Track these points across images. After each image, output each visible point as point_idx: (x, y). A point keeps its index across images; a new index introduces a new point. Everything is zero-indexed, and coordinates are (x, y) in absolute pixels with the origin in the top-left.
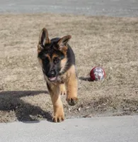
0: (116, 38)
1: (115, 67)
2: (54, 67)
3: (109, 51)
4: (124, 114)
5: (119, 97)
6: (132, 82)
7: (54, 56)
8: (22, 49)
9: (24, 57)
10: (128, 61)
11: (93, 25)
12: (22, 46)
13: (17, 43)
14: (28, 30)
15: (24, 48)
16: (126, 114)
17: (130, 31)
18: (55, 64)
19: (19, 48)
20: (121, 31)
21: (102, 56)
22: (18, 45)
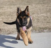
0: (37, 6)
1: (36, 16)
2: (24, 22)
3: (34, 11)
4: (39, 32)
5: (37, 27)
6: (42, 21)
7: (24, 17)
8: (4, 10)
9: (4, 12)
10: (41, 14)
11: (28, 1)
12: (4, 8)
13: (2, 7)
14: (6, 3)
15: (4, 9)
16: (40, 32)
17: (41, 4)
18: (25, 20)
19: (2, 9)
20: (38, 3)
21: (31, 12)
22: (2, 8)
